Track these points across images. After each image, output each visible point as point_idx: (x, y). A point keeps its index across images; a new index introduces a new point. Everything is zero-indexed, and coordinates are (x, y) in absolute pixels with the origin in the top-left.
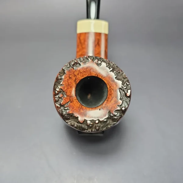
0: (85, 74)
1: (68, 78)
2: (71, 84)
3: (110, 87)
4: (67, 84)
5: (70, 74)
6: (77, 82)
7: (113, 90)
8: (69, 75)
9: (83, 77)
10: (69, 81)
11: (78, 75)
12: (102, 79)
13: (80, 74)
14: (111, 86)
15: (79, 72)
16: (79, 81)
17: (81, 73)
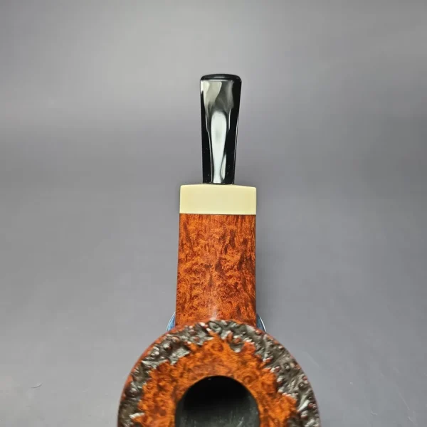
0: (200, 372)
1: (155, 390)
2: (163, 406)
3: (266, 411)
4: (153, 408)
5: (162, 377)
6: (180, 397)
7: (273, 420)
8: (159, 381)
9: (195, 381)
10: (158, 399)
11: (181, 376)
12: (244, 385)
13: (185, 375)
14: (267, 407)
15: (184, 369)
16: (183, 393)
17: (189, 370)
